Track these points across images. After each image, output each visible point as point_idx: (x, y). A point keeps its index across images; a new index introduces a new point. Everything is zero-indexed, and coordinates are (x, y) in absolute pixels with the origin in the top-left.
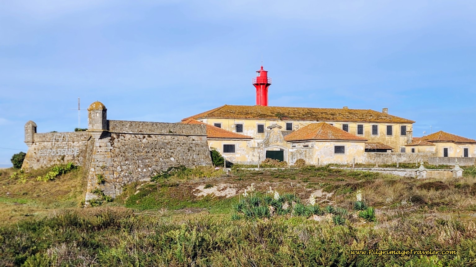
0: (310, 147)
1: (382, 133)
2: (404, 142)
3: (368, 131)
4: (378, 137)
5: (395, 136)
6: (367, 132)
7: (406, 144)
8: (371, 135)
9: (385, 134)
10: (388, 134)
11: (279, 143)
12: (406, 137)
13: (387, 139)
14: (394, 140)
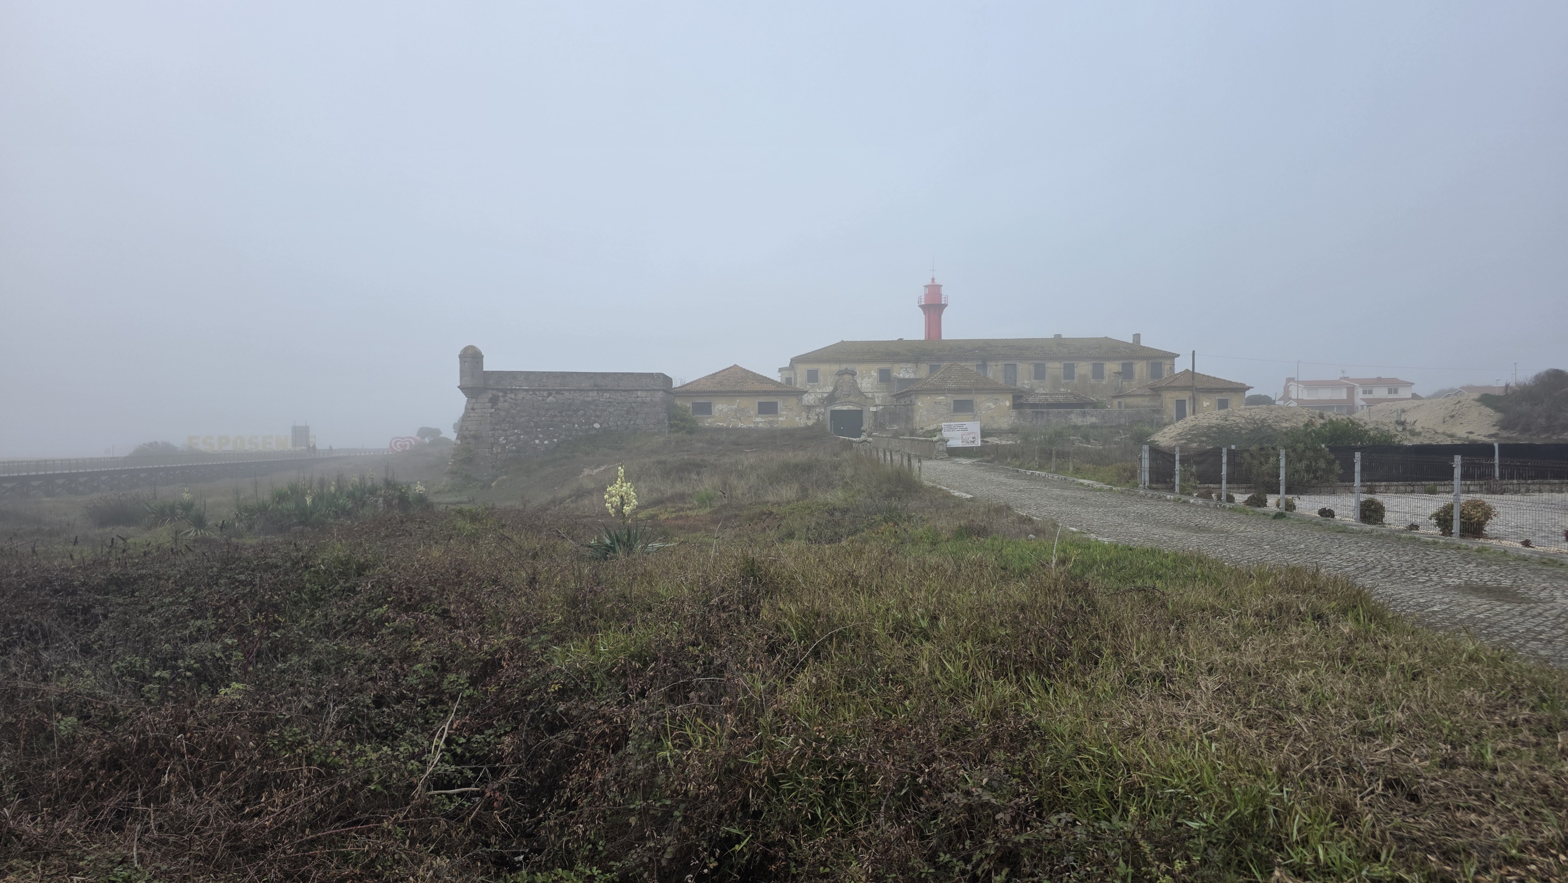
4: (1104, 383)
11: (852, 398)
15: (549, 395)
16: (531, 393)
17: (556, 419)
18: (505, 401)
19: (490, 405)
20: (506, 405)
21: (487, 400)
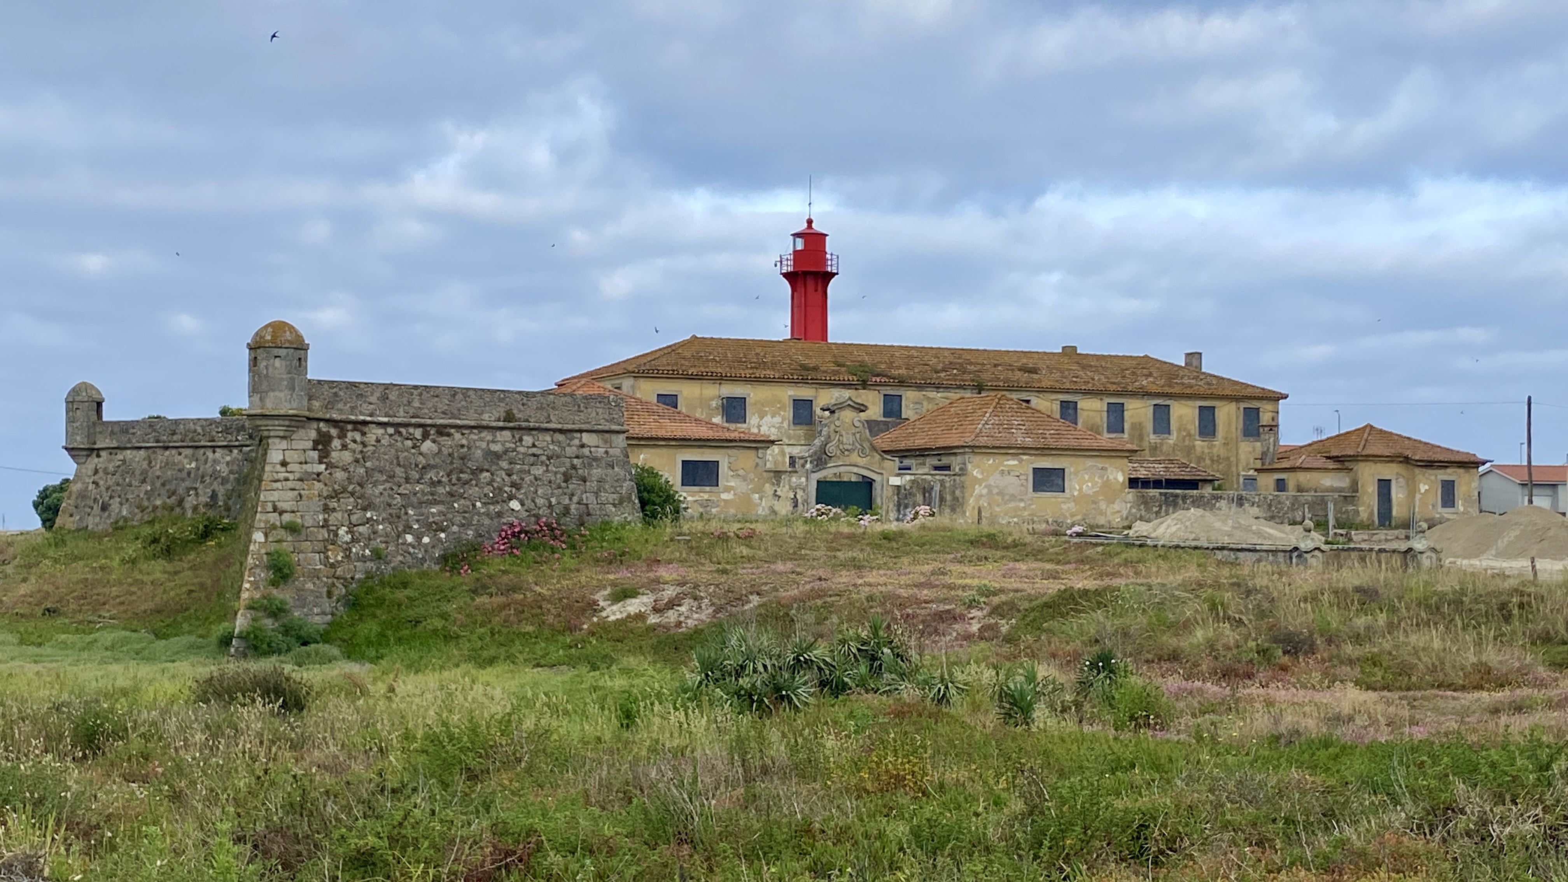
0: (957, 470)
1: (1185, 430)
2: (1252, 461)
3: (1140, 424)
4: (1171, 442)
5: (1226, 438)
6: (1138, 428)
7: (1259, 465)
8: (1148, 436)
9: (1193, 432)
10: (1201, 434)
11: (855, 458)
12: (1258, 444)
13: (1199, 449)
14: (1223, 452)
15: (425, 436)
16: (391, 430)
17: (441, 490)
18: (344, 447)
19: (315, 455)
20: (347, 456)
21: (310, 444)
